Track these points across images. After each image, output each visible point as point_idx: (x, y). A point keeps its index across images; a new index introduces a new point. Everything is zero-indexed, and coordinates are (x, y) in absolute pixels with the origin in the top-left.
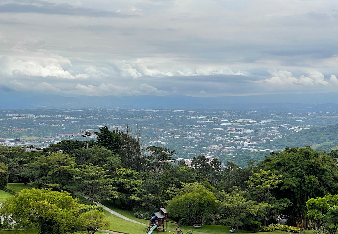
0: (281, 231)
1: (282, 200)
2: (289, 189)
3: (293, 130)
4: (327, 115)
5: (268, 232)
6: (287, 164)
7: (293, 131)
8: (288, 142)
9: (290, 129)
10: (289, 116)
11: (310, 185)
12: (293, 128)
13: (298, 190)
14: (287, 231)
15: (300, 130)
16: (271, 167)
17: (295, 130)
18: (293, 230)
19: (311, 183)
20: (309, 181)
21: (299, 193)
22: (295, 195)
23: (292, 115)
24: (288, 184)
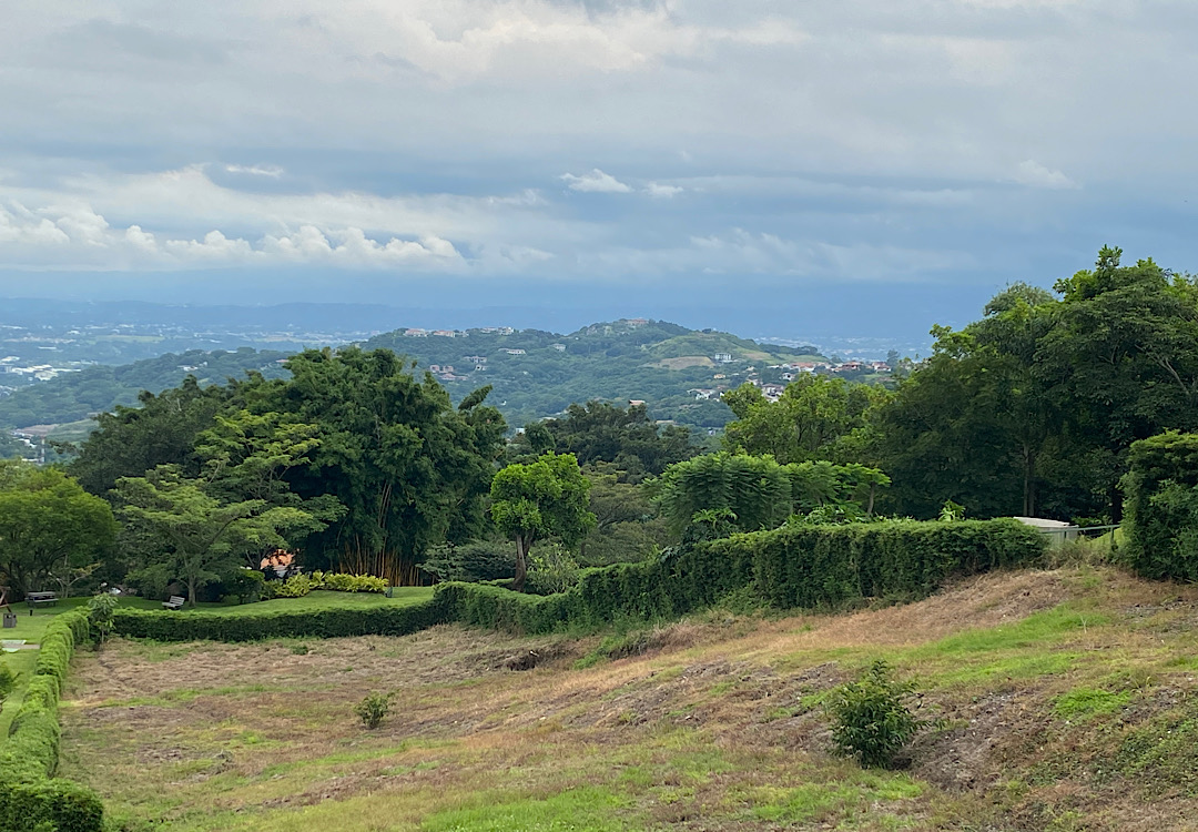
0: (330, 592)
1: (317, 500)
2: (336, 467)
3: (32, 375)
4: (126, 332)
5: (290, 597)
6: (317, 395)
7: (31, 379)
8: (22, 407)
9: (20, 371)
10: (17, 334)
11: (398, 452)
12: (30, 370)
13: (360, 468)
14: (350, 591)
15: (54, 372)
16: (270, 405)
17: (37, 376)
18: (369, 586)
19: (402, 445)
20: (395, 440)
21: (364, 478)
22: (351, 486)
23: (24, 332)
24: (335, 452)
